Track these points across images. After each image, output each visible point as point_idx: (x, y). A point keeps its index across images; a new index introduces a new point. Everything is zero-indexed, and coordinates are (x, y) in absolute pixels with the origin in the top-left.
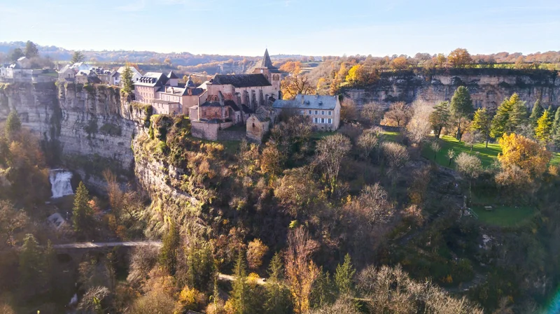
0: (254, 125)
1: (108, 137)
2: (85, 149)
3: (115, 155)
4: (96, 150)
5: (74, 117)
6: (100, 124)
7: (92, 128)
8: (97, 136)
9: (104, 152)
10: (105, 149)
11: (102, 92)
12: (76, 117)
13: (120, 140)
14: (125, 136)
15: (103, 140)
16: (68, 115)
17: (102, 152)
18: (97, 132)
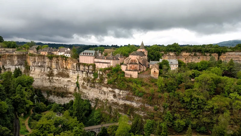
0: (155, 72)
1: (61, 78)
2: (47, 84)
3: (64, 86)
4: (54, 84)
5: (38, 70)
6: (55, 72)
7: (51, 74)
8: (54, 78)
9: (58, 85)
10: (59, 83)
11: (57, 58)
12: (40, 70)
13: (69, 79)
14: (72, 77)
15: (58, 80)
16: (34, 69)
17: (57, 85)
18: (54, 76)
